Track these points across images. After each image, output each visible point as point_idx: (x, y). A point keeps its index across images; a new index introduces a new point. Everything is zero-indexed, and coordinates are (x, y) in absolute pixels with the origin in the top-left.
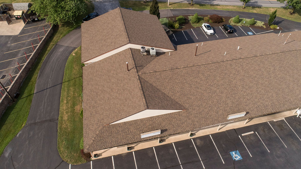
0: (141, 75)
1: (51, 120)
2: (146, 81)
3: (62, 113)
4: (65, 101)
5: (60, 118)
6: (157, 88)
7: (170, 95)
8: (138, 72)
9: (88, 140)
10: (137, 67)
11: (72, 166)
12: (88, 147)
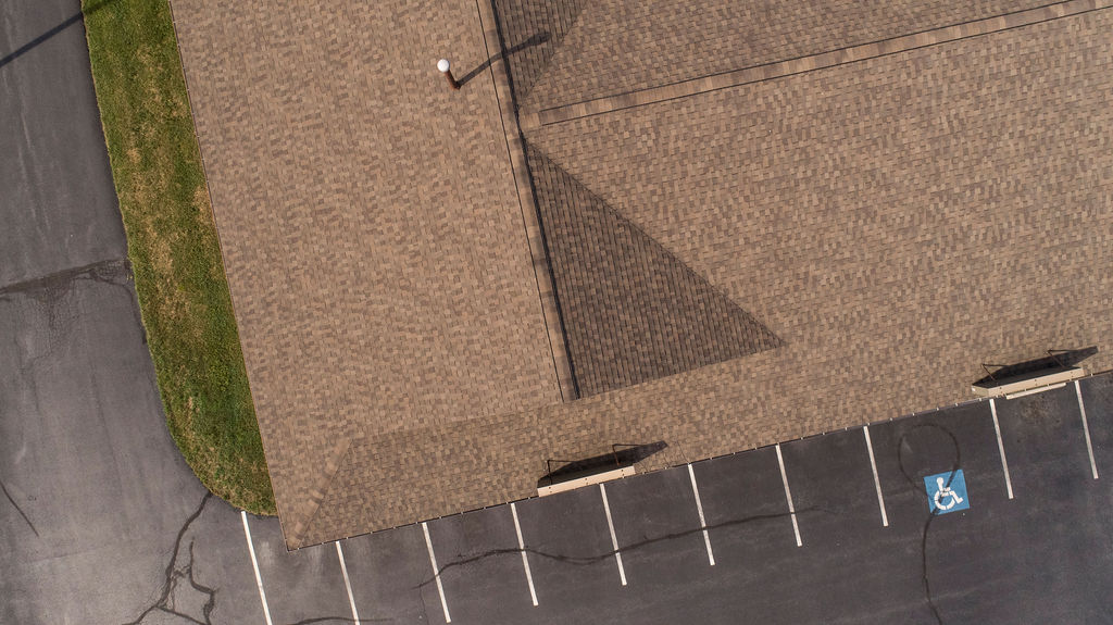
0: (538, 133)
1: (95, 272)
2: (568, 178)
3: (139, 230)
4: (134, 153)
5: (134, 261)
6: (629, 225)
7: (700, 266)
8: (515, 109)
9: (295, 496)
10: (514, 59)
11: (253, 519)
12: (298, 527)
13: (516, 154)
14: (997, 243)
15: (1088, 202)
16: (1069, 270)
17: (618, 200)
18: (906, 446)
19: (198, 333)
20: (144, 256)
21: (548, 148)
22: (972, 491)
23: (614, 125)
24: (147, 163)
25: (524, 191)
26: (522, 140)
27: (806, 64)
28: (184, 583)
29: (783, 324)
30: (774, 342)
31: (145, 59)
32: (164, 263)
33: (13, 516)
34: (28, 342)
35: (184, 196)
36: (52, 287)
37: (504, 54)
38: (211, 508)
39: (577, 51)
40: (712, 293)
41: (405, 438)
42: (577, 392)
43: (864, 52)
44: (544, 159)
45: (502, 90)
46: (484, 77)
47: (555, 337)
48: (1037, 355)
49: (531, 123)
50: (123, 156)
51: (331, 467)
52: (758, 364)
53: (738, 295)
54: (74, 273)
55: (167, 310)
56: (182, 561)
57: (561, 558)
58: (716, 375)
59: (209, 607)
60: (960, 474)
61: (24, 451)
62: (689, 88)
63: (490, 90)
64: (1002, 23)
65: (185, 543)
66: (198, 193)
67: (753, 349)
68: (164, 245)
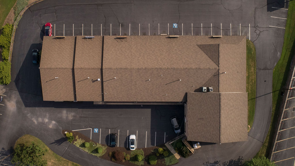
1: (260, 69)
2: (215, 63)
3: (254, 73)
4: (253, 81)
5: (256, 69)
6: (210, 58)
7: (204, 53)
8: (219, 70)
9: (244, 40)
10: (218, 74)
11: (249, 39)
12: (245, 38)
13: (220, 66)
14: (176, 50)
15: (167, 52)
16: (169, 46)
17: (211, 60)
18: (179, 31)
19: (250, 60)
20: (254, 70)
21: (216, 66)
22: (172, 25)
23: (210, 66)
24: (252, 80)
25: (220, 62)
26: (219, 67)
27: (193, 68)
28: (258, 34)
29: (197, 46)
30: (198, 45)
31: (250, 91)
32: (252, 69)
33: (275, 45)
34: (269, 63)
35: (249, 75)
36: (265, 69)
37: (219, 75)
38: (253, 41)
39: (212, 74)
40: (203, 51)
41: (233, 44)
42: (219, 44)
43: (188, 68)
44: (217, 65)
45: (220, 71)
46: (221, 73)
47: (220, 49)
48: (172, 39)
49: (218, 68)
50: (255, 81)
51: (240, 43)
52: (199, 43)
53: (200, 50)
54: (262, 70)
55: (253, 64)
56: (257, 36)
57: (217, 28)
58: (203, 43)
59: (256, 31)
60: (173, 27)
61: (272, 51)
62: (204, 68)
63: (221, 72)
64: (176, 68)
65: (257, 38)
66: (247, 75)
67: (200, 45)
68: (252, 70)
